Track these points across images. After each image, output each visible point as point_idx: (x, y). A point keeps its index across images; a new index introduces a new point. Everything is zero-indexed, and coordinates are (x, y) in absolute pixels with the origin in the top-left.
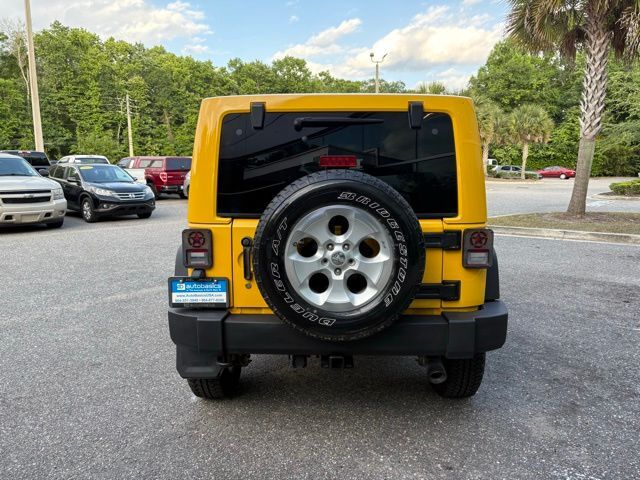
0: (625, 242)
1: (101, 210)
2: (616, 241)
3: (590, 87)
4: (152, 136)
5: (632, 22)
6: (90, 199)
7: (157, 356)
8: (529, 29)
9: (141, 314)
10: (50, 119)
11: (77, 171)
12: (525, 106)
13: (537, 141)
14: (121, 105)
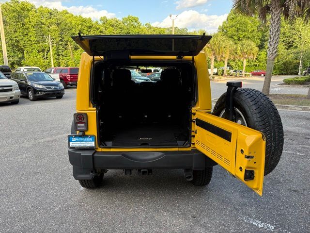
0: (287, 109)
1: (38, 95)
2: (282, 108)
3: (272, 34)
4: (63, 56)
5: (291, 4)
6: (32, 89)
7: (65, 168)
8: (243, 6)
9: (57, 147)
10: (11, 47)
11: (25, 75)
12: (245, 41)
13: (250, 58)
14: (47, 39)
